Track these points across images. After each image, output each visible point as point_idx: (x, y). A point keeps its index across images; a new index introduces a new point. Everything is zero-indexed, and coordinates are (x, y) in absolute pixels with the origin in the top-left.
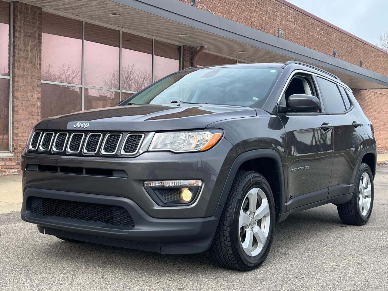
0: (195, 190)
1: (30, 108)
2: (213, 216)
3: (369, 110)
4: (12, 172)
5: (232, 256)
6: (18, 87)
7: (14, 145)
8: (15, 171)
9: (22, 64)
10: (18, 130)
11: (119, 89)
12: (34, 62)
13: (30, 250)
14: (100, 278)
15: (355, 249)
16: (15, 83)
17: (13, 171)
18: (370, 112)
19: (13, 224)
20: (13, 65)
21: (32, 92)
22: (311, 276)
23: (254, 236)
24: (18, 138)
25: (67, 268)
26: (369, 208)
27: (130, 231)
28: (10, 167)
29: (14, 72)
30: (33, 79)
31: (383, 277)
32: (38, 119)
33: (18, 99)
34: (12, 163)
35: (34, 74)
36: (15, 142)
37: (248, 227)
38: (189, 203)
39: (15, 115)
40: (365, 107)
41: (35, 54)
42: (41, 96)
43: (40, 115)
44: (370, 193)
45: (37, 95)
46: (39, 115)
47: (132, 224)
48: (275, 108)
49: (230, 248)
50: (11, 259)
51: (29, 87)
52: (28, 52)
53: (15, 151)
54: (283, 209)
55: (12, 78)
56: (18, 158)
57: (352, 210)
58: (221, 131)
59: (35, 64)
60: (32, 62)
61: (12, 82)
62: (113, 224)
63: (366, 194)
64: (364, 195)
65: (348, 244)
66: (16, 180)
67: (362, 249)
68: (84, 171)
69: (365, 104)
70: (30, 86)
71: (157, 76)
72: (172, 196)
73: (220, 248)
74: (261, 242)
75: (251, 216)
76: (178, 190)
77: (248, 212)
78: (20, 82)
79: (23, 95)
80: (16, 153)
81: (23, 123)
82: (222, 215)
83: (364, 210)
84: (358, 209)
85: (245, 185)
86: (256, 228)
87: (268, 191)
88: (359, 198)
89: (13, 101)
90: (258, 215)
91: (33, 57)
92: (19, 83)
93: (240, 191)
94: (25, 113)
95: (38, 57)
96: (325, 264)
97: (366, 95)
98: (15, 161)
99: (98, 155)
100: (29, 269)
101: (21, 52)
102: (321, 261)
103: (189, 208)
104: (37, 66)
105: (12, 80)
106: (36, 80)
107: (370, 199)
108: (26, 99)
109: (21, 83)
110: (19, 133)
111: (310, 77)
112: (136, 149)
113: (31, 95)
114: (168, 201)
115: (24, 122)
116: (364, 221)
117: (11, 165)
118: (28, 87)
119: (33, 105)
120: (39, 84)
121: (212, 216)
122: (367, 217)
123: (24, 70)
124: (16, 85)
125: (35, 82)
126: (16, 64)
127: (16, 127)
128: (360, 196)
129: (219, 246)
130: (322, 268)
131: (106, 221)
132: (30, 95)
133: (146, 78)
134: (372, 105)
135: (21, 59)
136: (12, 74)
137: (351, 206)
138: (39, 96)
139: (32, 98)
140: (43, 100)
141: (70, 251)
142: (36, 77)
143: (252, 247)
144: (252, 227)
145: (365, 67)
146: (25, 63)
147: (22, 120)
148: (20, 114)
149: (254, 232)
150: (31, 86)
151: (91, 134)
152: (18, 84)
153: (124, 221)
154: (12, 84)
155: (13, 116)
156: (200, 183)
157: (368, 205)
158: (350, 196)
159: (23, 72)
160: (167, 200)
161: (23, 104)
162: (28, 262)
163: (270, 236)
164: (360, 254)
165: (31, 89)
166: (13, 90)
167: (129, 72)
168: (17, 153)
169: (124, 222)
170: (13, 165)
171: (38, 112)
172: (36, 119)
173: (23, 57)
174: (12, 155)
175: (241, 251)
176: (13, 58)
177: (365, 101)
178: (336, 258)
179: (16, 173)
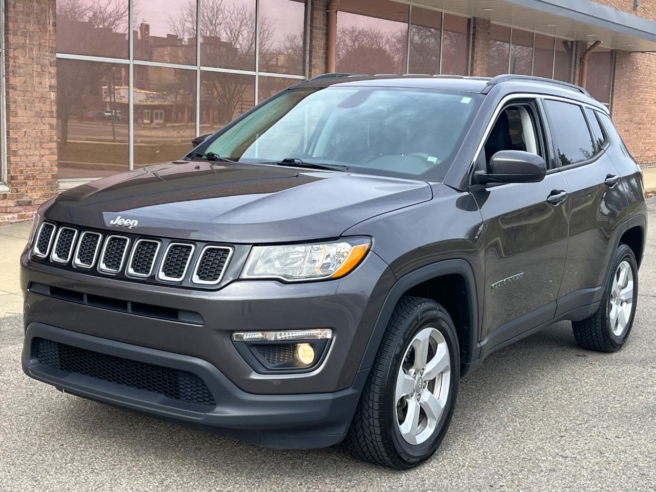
0: (319, 347)
1: (38, 105)
2: (351, 388)
3: (646, 89)
4: (8, 219)
5: (383, 450)
6: (16, 67)
7: (11, 171)
8: (13, 217)
9: (22, 26)
10: (17, 145)
11: (197, 66)
12: (43, 21)
13: (40, 413)
14: (157, 485)
15: (596, 412)
16: (10, 60)
17: (10, 216)
18: (646, 92)
19: (10, 347)
20: (5, 27)
21: (40, 75)
22: (516, 482)
23: (421, 408)
24: (18, 159)
25: (102, 459)
26: (627, 322)
27: (208, 415)
28: (4, 211)
29: (8, 41)
30: (42, 52)
31: (638, 486)
32: (52, 123)
33: (16, 89)
34: (7, 202)
35: (43, 43)
36: (12, 165)
37: (412, 396)
38: (310, 367)
39: (11, 118)
40: (639, 84)
41: (44, 5)
42: (56, 81)
43: (55, 115)
44: (631, 296)
45: (49, 81)
46: (53, 117)
47: (211, 402)
48: (467, 176)
49: (379, 438)
50: (6, 434)
51: (35, 66)
52: (31, 4)
53: (13, 181)
54: (474, 354)
55: (4, 51)
56: (18, 193)
57: (597, 329)
58: (368, 240)
59: (45, 24)
60: (39, 21)
61: (4, 58)
62: (179, 398)
63: (623, 298)
64: (620, 299)
65: (586, 401)
66: (16, 235)
67: (609, 413)
68: (129, 306)
69: (639, 79)
70: (36, 64)
71: (265, 19)
72: (281, 356)
73: (361, 436)
74: (434, 417)
75: (418, 376)
76: (291, 346)
77: (412, 371)
78: (19, 59)
79: (25, 82)
80: (14, 185)
81: (25, 132)
82: (366, 383)
83: (619, 325)
84: (607, 325)
85: (408, 329)
86: (426, 395)
87: (449, 329)
88: (611, 305)
89: (7, 93)
90: (429, 373)
91: (42, 12)
92: (17, 61)
93: (398, 339)
94: (29, 114)
95: (51, 11)
96: (541, 453)
97: (642, 61)
98: (12, 200)
99: (153, 281)
100: (37, 461)
101: (19, 3)
102: (536, 443)
103: (309, 377)
104: (49, 28)
105: (4, 54)
106: (47, 54)
107: (630, 305)
108: (30, 89)
109: (21, 60)
110: (19, 149)
111: (533, 103)
112: (219, 275)
113: (39, 81)
114: (274, 365)
115: (28, 130)
116: (618, 345)
117: (6, 207)
118: (33, 67)
119: (43, 99)
120: (52, 60)
121: (349, 387)
122: (622, 337)
123: (26, 37)
124: (11, 63)
125: (46, 58)
126: (11, 25)
127: (12, 138)
128: (612, 302)
129: (360, 432)
130: (537, 462)
131: (167, 392)
132: (37, 80)
133: (245, 21)
134: (651, 80)
135: (20, 17)
136: (4, 43)
137: (596, 322)
138: (54, 82)
139: (41, 87)
140: (60, 88)
141: (107, 415)
142: (47, 48)
143: (419, 425)
144: (420, 395)
145: (642, 11)
146: (26, 23)
147: (23, 127)
148: (20, 115)
149: (422, 402)
150: (39, 64)
151: (141, 240)
152: (15, 62)
153: (198, 395)
154: (4, 61)
155: (8, 120)
156: (328, 334)
157: (625, 316)
158: (594, 307)
159: (24, 40)
160: (272, 363)
161: (26, 98)
162: (36, 443)
163: (448, 406)
164: (604, 426)
165: (39, 70)
166: (7, 73)
167: (216, 8)
168: (17, 184)
169: (198, 397)
170: (10, 207)
171: (51, 112)
172: (48, 124)
173: (23, 12)
174: (8, 189)
175: (396, 438)
176: (5, 14)
177: (639, 73)
178: (562, 436)
179: (17, 221)
